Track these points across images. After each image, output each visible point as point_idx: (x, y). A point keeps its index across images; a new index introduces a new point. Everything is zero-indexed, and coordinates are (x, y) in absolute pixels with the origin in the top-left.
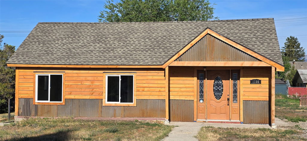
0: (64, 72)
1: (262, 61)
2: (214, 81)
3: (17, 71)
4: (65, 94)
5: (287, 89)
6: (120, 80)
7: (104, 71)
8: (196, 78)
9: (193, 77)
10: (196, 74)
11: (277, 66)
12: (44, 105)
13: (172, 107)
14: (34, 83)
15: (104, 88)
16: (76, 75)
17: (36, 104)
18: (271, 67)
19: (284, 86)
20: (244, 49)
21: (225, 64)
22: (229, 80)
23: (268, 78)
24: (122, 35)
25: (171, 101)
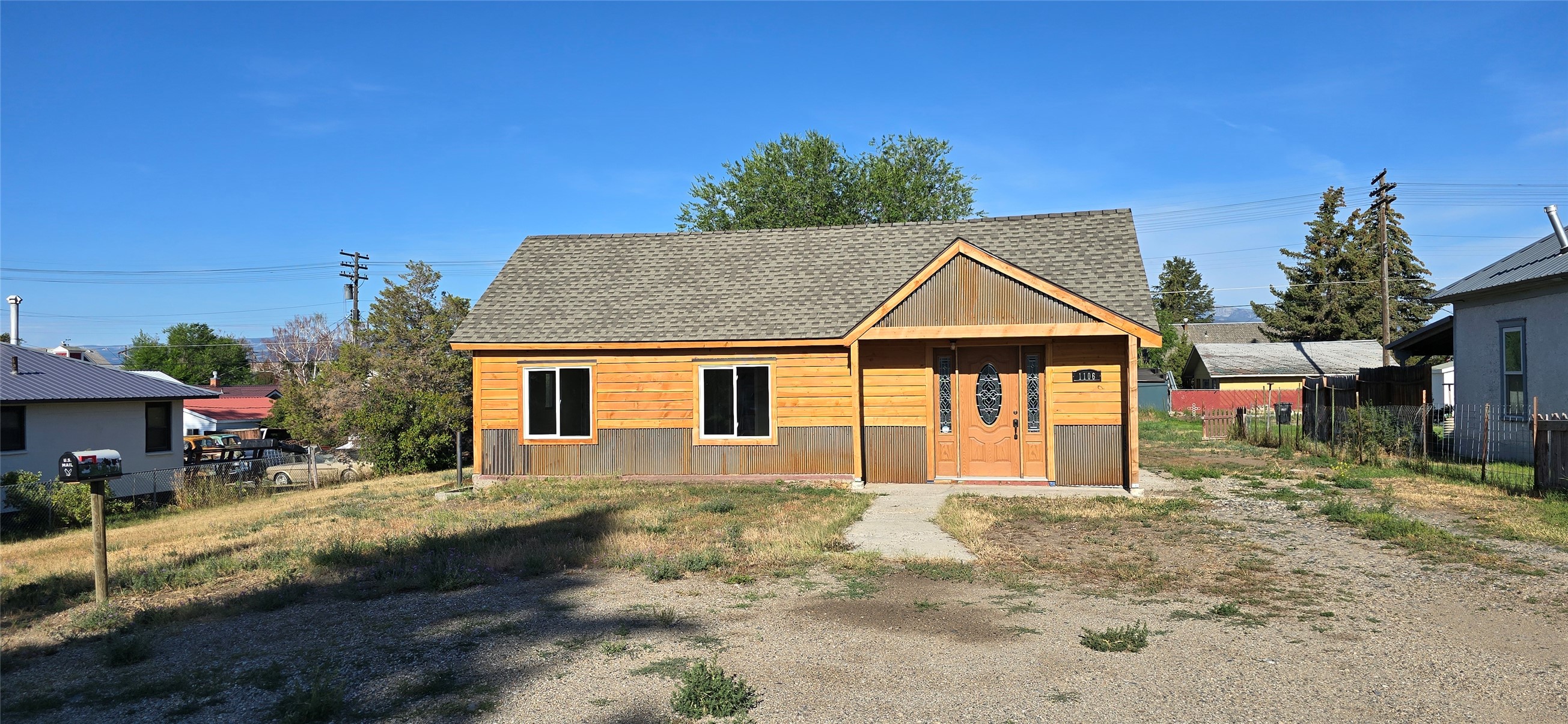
0: (595, 361)
1: (1103, 322)
2: (977, 375)
3: (477, 360)
4: (597, 419)
5: (1169, 394)
6: (735, 378)
7: (694, 357)
8: (929, 371)
9: (923, 366)
10: (929, 358)
11: (1142, 333)
12: (545, 446)
13: (871, 446)
14: (521, 390)
15: (695, 400)
16: (623, 368)
17: (526, 443)
18: (1126, 337)
19: (1160, 389)
20: (1055, 291)
21: (1006, 331)
22: (1018, 372)
23: (1119, 366)
24: (737, 263)
25: (866, 430)
